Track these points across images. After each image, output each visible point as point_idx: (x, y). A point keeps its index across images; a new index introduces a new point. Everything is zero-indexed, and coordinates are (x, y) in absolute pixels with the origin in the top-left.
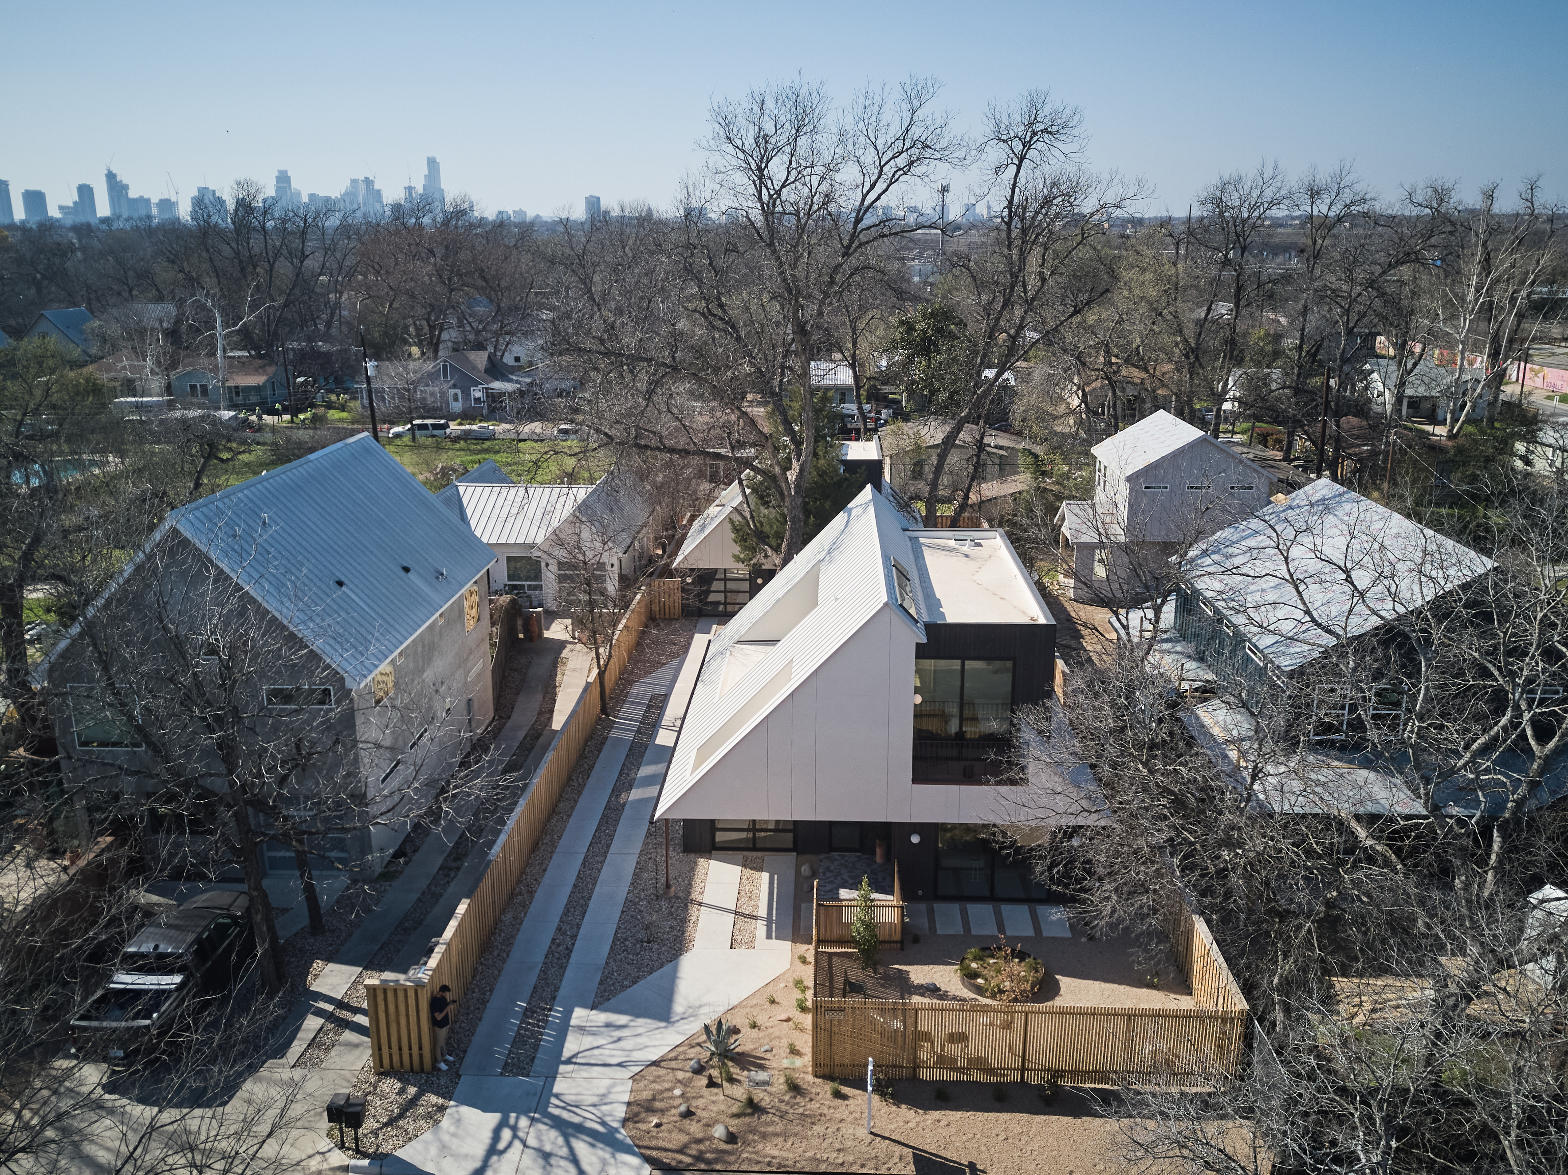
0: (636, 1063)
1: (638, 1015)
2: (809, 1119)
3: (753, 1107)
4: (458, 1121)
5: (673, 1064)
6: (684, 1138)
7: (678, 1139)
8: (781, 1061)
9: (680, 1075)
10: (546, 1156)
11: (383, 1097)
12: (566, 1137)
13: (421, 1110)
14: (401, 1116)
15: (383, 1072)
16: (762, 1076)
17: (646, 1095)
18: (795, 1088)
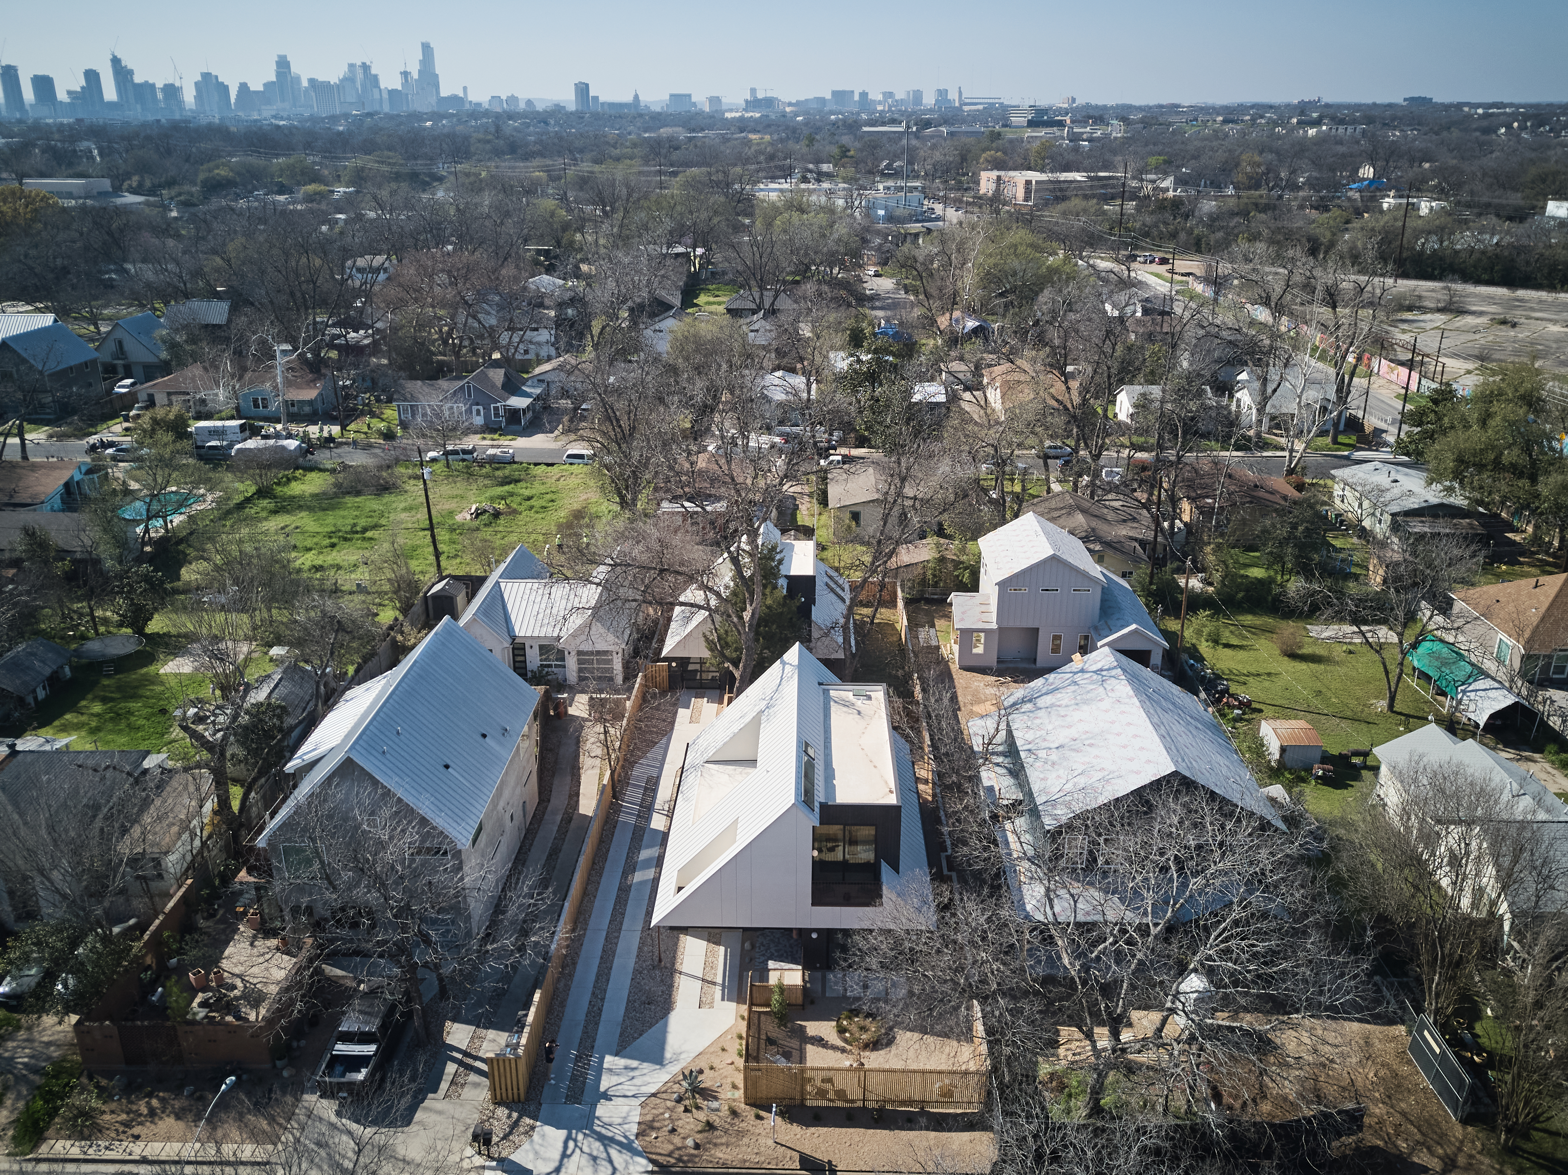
0: (643, 1095)
1: (643, 1060)
2: (741, 1134)
3: (710, 1126)
4: (543, 1136)
5: (664, 1096)
6: (671, 1147)
7: (668, 1148)
8: (726, 1094)
9: (669, 1104)
10: (595, 1159)
11: (498, 1120)
12: (605, 1146)
13: (521, 1129)
14: (510, 1133)
15: (498, 1102)
16: (715, 1104)
17: (649, 1118)
18: (734, 1113)
